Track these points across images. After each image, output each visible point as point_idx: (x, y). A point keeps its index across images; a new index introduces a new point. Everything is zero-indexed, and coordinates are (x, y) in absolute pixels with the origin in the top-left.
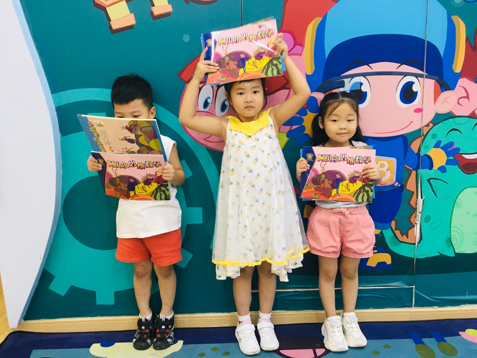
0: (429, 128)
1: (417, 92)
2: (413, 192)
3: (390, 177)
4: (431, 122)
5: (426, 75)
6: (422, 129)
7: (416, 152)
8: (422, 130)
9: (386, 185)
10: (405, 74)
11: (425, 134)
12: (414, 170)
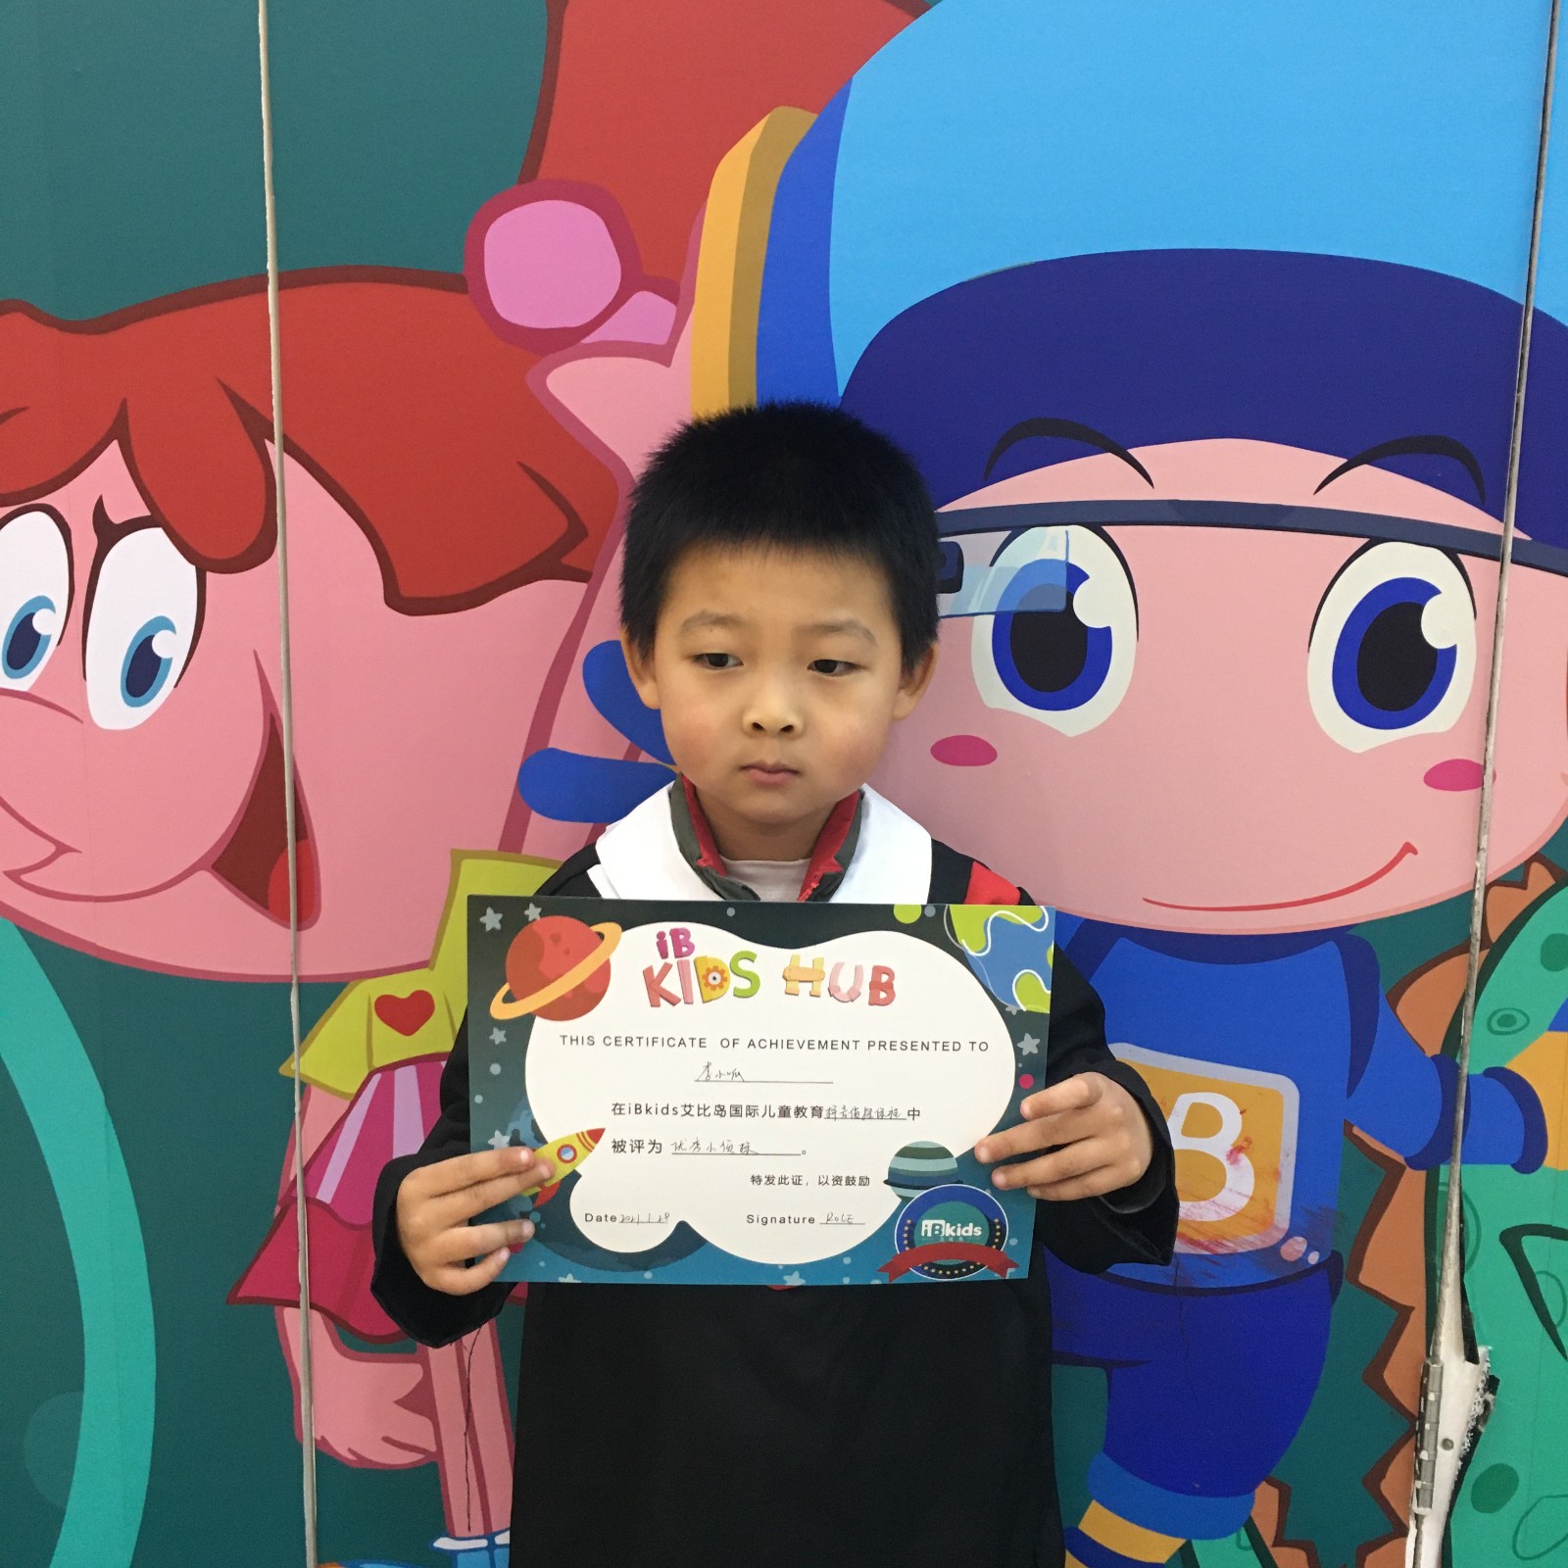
0: (1522, 899)
1: (1452, 651)
2: (1405, 1312)
3: (1252, 1198)
4: (1537, 857)
5: (1515, 540)
6: (1479, 896)
7: (1433, 1047)
8: (1478, 908)
9: (1221, 1251)
10: (1375, 530)
11: (1494, 936)
12: (1415, 1166)
